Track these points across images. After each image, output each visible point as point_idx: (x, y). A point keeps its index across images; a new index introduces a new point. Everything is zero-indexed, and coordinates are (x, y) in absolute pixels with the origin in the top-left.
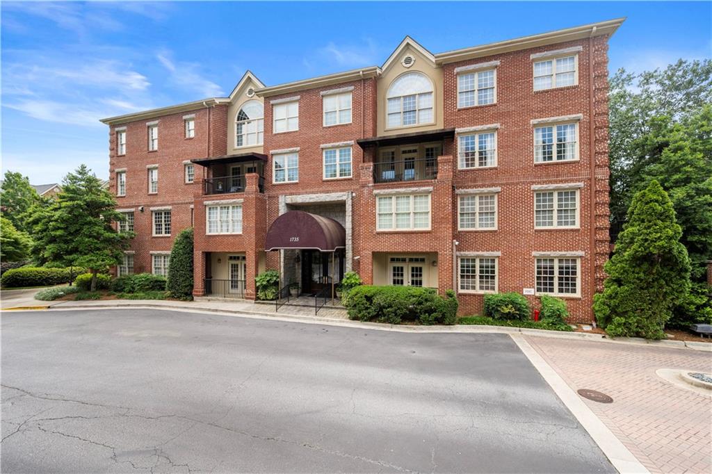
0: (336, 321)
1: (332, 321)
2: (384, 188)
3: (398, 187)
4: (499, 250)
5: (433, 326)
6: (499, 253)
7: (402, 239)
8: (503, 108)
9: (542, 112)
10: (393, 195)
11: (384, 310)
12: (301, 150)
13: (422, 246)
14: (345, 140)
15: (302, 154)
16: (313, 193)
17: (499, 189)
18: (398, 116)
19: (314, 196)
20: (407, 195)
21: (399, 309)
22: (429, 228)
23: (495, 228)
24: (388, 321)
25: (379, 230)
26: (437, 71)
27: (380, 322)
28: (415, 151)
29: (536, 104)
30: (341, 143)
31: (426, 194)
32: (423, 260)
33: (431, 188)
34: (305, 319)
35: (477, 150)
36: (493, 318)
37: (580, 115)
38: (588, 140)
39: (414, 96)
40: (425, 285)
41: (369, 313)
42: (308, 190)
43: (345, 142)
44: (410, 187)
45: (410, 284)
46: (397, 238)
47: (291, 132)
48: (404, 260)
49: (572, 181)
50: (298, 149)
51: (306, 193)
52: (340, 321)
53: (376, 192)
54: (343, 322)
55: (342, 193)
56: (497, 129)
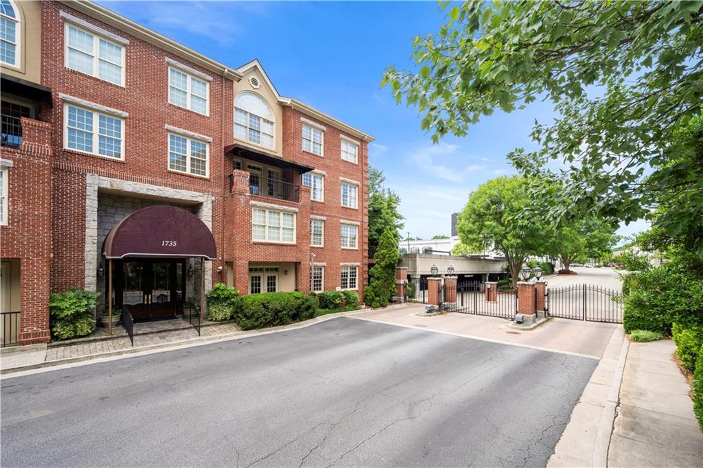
0: (231, 336)
1: (226, 336)
2: (260, 201)
3: (271, 203)
4: (325, 262)
5: (308, 321)
6: (325, 264)
7: (276, 250)
8: (327, 162)
9: (345, 174)
10: (267, 208)
11: (280, 314)
12: (130, 118)
13: (290, 257)
14: (200, 133)
15: (132, 125)
16: (152, 183)
17: (325, 218)
18: (243, 129)
19: (155, 187)
20: (278, 212)
21: (291, 310)
22: (294, 242)
23: (322, 246)
24: (282, 323)
25: (254, 240)
26: (278, 106)
27: (274, 326)
28: (259, 169)
29: (342, 167)
30: (196, 135)
31: (292, 214)
32: (276, 270)
33: (297, 210)
34: (179, 344)
35: (312, 186)
36: (329, 309)
37: (359, 183)
38: (362, 199)
39: (259, 118)
40: (277, 291)
41: (266, 319)
42: (143, 177)
43: (203, 136)
44: (282, 205)
45: (266, 291)
46: (271, 249)
47: (111, 85)
48: (261, 270)
49: (356, 221)
50: (126, 114)
51: (141, 180)
52: (235, 335)
53: (252, 202)
54: (238, 334)
55: (198, 194)
56: (324, 176)
